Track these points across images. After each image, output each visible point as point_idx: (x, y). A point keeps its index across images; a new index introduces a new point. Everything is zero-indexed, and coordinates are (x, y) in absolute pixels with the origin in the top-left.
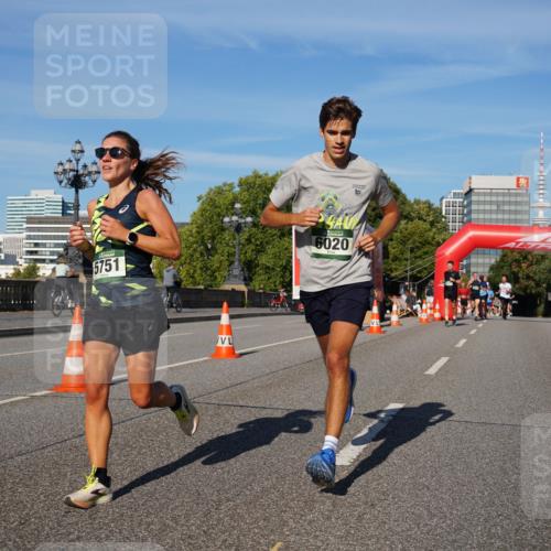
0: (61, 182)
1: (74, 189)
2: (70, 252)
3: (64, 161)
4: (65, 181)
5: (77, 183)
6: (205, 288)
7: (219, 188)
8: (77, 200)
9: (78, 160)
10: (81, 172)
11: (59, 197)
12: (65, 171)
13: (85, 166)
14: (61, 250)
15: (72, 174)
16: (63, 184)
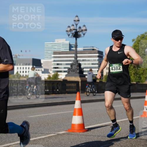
0: (69, 35)
1: (75, 38)
2: (73, 67)
3: (70, 26)
4: (71, 35)
5: (76, 35)
6: (136, 83)
7: (143, 35)
8: (76, 43)
9: (77, 25)
10: (78, 30)
11: (68, 42)
12: (71, 30)
13: (80, 27)
14: (69, 66)
15: (74, 31)
16: (70, 36)
